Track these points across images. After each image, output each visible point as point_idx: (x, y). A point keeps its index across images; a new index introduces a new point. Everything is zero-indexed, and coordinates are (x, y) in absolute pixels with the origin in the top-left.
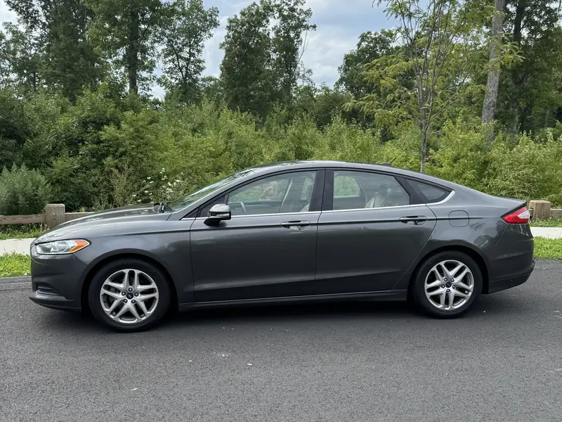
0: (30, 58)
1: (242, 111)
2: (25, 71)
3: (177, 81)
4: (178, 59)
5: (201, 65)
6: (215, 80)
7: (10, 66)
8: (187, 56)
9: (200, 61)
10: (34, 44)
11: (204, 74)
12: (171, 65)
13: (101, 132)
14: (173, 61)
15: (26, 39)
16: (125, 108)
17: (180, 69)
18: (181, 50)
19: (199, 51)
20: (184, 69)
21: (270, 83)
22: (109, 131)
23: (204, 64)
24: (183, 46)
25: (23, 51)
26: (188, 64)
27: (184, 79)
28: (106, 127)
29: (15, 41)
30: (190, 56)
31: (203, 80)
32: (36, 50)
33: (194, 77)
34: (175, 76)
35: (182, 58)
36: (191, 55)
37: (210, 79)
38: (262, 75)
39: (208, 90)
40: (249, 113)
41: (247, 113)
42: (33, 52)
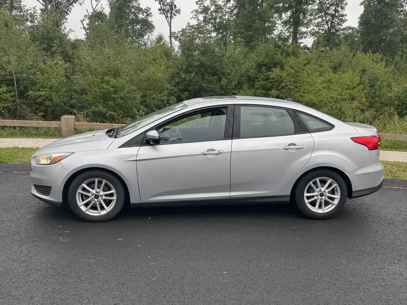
0: (225, 22)
1: (374, 52)
2: (221, 31)
3: (323, 32)
4: (325, 15)
5: (343, 18)
6: (353, 29)
7: (212, 28)
8: (333, 13)
9: (342, 16)
10: (228, 12)
11: (345, 25)
12: (320, 20)
13: (270, 73)
14: (322, 17)
15: (223, 9)
16: (288, 55)
17: (327, 22)
18: (328, 9)
19: (342, 8)
20: (330, 22)
21: (402, 29)
22: (276, 72)
23: (346, 17)
24: (331, 5)
25: (221, 17)
26: (333, 19)
27: (329, 29)
28: (273, 69)
29: (216, 11)
30: (336, 13)
31: (344, 29)
32: (229, 16)
33: (337, 27)
34: (322, 28)
35: (328, 14)
36: (336, 11)
37: (350, 28)
38: (394, 24)
39: (346, 37)
40: (379, 53)
41: (378, 53)
42: (227, 17)
